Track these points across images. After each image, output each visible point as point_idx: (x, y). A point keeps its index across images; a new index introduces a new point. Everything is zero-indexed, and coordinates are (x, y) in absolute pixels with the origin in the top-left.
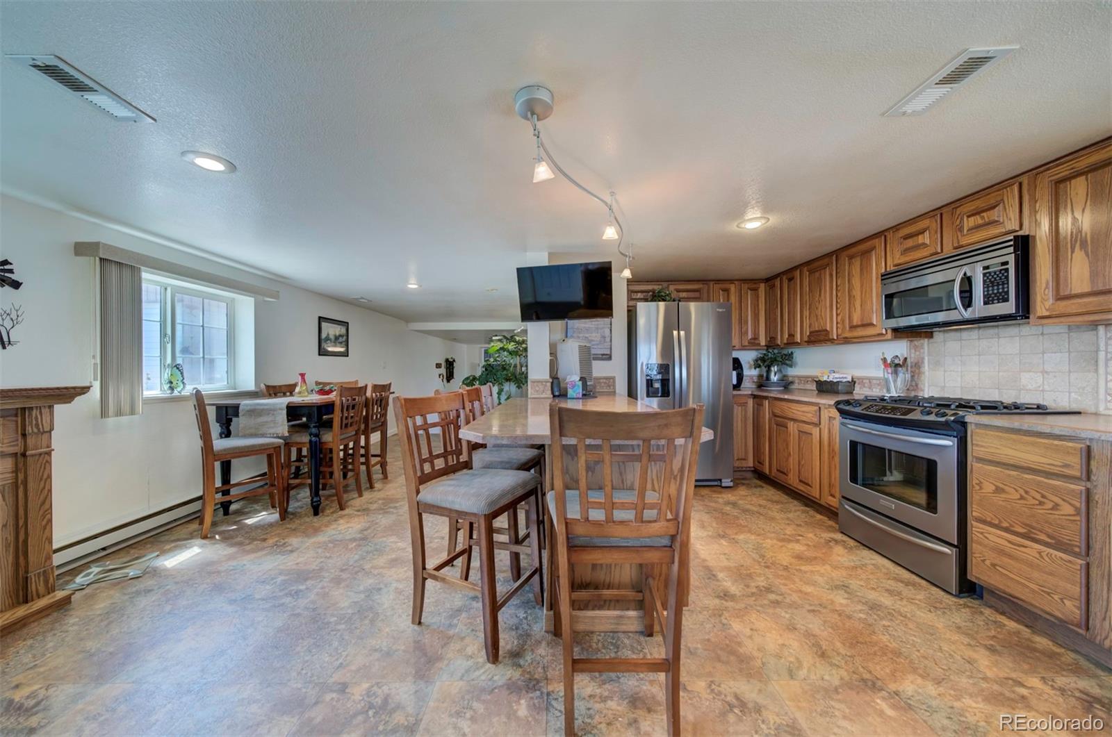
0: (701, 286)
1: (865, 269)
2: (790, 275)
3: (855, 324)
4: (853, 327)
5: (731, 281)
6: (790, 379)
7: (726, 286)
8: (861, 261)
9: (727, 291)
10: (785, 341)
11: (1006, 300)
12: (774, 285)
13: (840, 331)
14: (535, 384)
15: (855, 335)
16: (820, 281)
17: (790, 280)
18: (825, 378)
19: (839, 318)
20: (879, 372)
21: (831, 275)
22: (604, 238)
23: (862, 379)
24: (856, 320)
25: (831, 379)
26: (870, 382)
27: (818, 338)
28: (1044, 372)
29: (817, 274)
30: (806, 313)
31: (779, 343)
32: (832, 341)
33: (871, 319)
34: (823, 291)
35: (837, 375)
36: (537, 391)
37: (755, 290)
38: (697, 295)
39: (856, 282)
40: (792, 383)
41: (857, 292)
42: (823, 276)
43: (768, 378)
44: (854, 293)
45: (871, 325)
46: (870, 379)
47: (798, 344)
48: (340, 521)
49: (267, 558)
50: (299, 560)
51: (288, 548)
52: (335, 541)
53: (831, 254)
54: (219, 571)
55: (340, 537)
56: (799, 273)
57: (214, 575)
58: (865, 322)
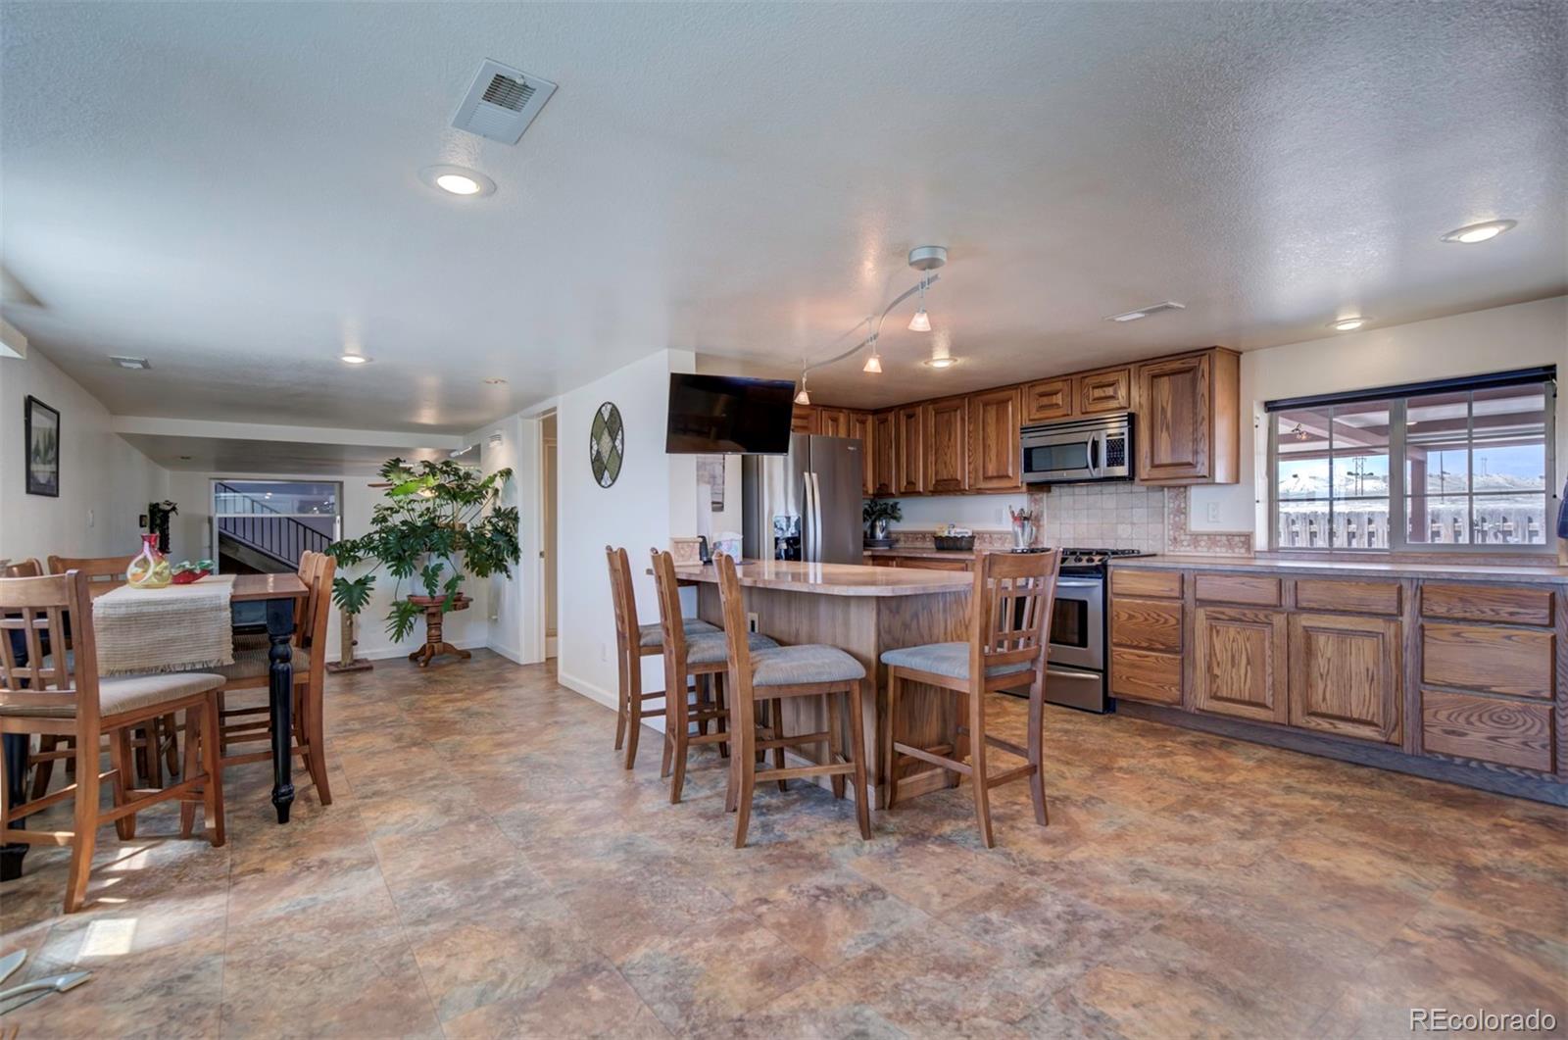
1: (1001, 418)
2: (910, 411)
3: (990, 474)
4: (987, 478)
5: (840, 409)
6: (894, 536)
7: (834, 414)
8: (997, 410)
9: (835, 420)
10: (903, 490)
11: (1123, 464)
12: (886, 420)
13: (972, 482)
14: (680, 545)
15: (989, 484)
16: (949, 423)
17: (909, 417)
18: (946, 534)
19: (972, 466)
20: (1008, 525)
21: (963, 419)
22: (865, 369)
23: (979, 533)
24: (991, 470)
25: (952, 535)
26: (992, 536)
27: (947, 487)
28: (1133, 524)
29: (946, 416)
30: (932, 458)
31: (894, 491)
32: (962, 492)
33: (1007, 470)
34: (952, 436)
35: (958, 530)
36: (683, 556)
37: (863, 423)
39: (992, 430)
40: (897, 541)
41: (992, 442)
42: (952, 420)
43: (873, 535)
44: (989, 442)
45: (1008, 477)
46: (991, 534)
47: (919, 494)
48: (363, 815)
49: (338, 881)
50: (416, 864)
51: (347, 863)
52: (425, 833)
53: (961, 396)
54: (278, 919)
55: (421, 829)
56: (920, 410)
57: (281, 923)
58: (1002, 474)
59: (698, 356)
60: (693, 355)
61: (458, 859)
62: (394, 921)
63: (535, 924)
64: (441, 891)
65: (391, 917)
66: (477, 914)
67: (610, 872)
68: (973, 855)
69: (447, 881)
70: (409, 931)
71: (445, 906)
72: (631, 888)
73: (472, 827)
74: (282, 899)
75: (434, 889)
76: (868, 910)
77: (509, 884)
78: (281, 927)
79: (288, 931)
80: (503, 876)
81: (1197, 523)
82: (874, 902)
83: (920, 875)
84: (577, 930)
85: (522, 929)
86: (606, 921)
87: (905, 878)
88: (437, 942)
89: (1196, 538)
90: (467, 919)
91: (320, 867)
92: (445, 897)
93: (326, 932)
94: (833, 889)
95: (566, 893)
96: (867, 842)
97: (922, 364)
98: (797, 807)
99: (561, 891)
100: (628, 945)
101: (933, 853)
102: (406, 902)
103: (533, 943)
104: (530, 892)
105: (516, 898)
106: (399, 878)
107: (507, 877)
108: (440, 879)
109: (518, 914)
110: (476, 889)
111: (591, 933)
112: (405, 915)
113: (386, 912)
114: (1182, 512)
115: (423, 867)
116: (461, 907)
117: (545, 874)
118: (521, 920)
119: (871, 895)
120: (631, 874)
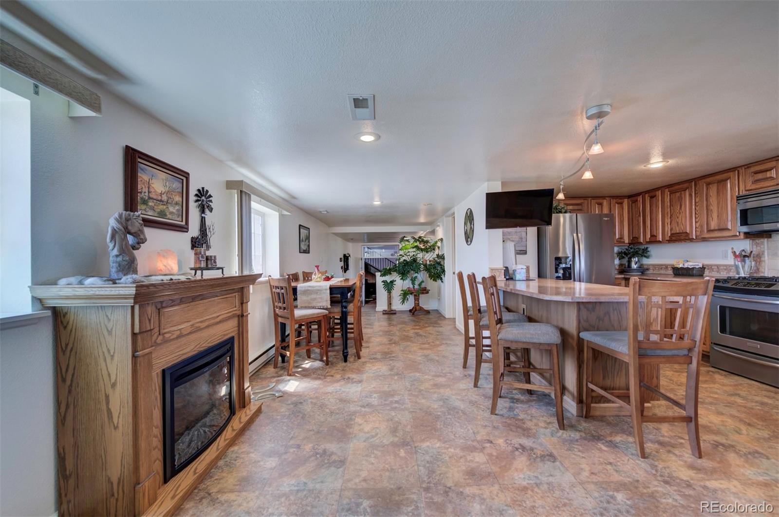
0: (583, 201)
1: (721, 192)
2: (652, 194)
3: (712, 228)
4: (709, 231)
5: (604, 197)
6: (645, 267)
7: (600, 201)
8: (718, 189)
9: (600, 204)
10: (648, 240)
12: (637, 201)
13: (698, 233)
14: (494, 271)
16: (680, 199)
17: (652, 197)
18: (681, 266)
19: (698, 225)
20: (730, 261)
21: (691, 195)
22: (582, 177)
23: (708, 265)
24: (713, 225)
25: (686, 266)
26: (718, 268)
27: (679, 238)
29: (678, 194)
30: (668, 220)
31: (642, 241)
32: (691, 240)
33: (727, 225)
34: (683, 206)
35: (691, 264)
37: (621, 204)
38: (579, 207)
39: (713, 200)
40: (648, 269)
41: (714, 208)
42: (683, 196)
43: (629, 266)
44: (711, 207)
45: (727, 229)
46: (718, 266)
47: (660, 242)
48: (367, 365)
49: (349, 385)
50: (372, 386)
51: (354, 380)
52: (381, 376)
53: (689, 181)
54: (329, 393)
55: (381, 374)
56: (659, 193)
57: (329, 394)
58: (722, 227)
59: (502, 183)
60: (500, 183)
61: (386, 388)
62: (357, 404)
63: (396, 419)
64: (375, 398)
65: (357, 402)
66: (381, 410)
67: (434, 409)
68: (627, 458)
69: (378, 395)
70: (359, 408)
71: (373, 403)
72: (438, 418)
73: (396, 378)
74: (333, 387)
75: (373, 397)
76: (541, 464)
77: (396, 402)
78: (328, 396)
79: (329, 397)
80: (396, 398)
82: (547, 462)
83: (583, 457)
84: (409, 427)
85: (391, 420)
86: (421, 427)
87: (574, 456)
88: (364, 415)
90: (377, 410)
91: (347, 379)
92: (375, 400)
93: (338, 401)
94: (528, 448)
95: (413, 412)
96: (561, 431)
97: (642, 167)
98: (533, 404)
99: (412, 410)
100: (424, 439)
101: (600, 450)
102: (363, 398)
103: (392, 426)
104: (401, 407)
105: (396, 408)
106: (366, 389)
107: (397, 399)
108: (377, 393)
109: (393, 414)
110: (385, 401)
111: (413, 430)
112: (360, 403)
113: (356, 400)
115: (374, 388)
116: (378, 405)
117: (410, 402)
118: (393, 416)
119: (547, 458)
120: (441, 412)
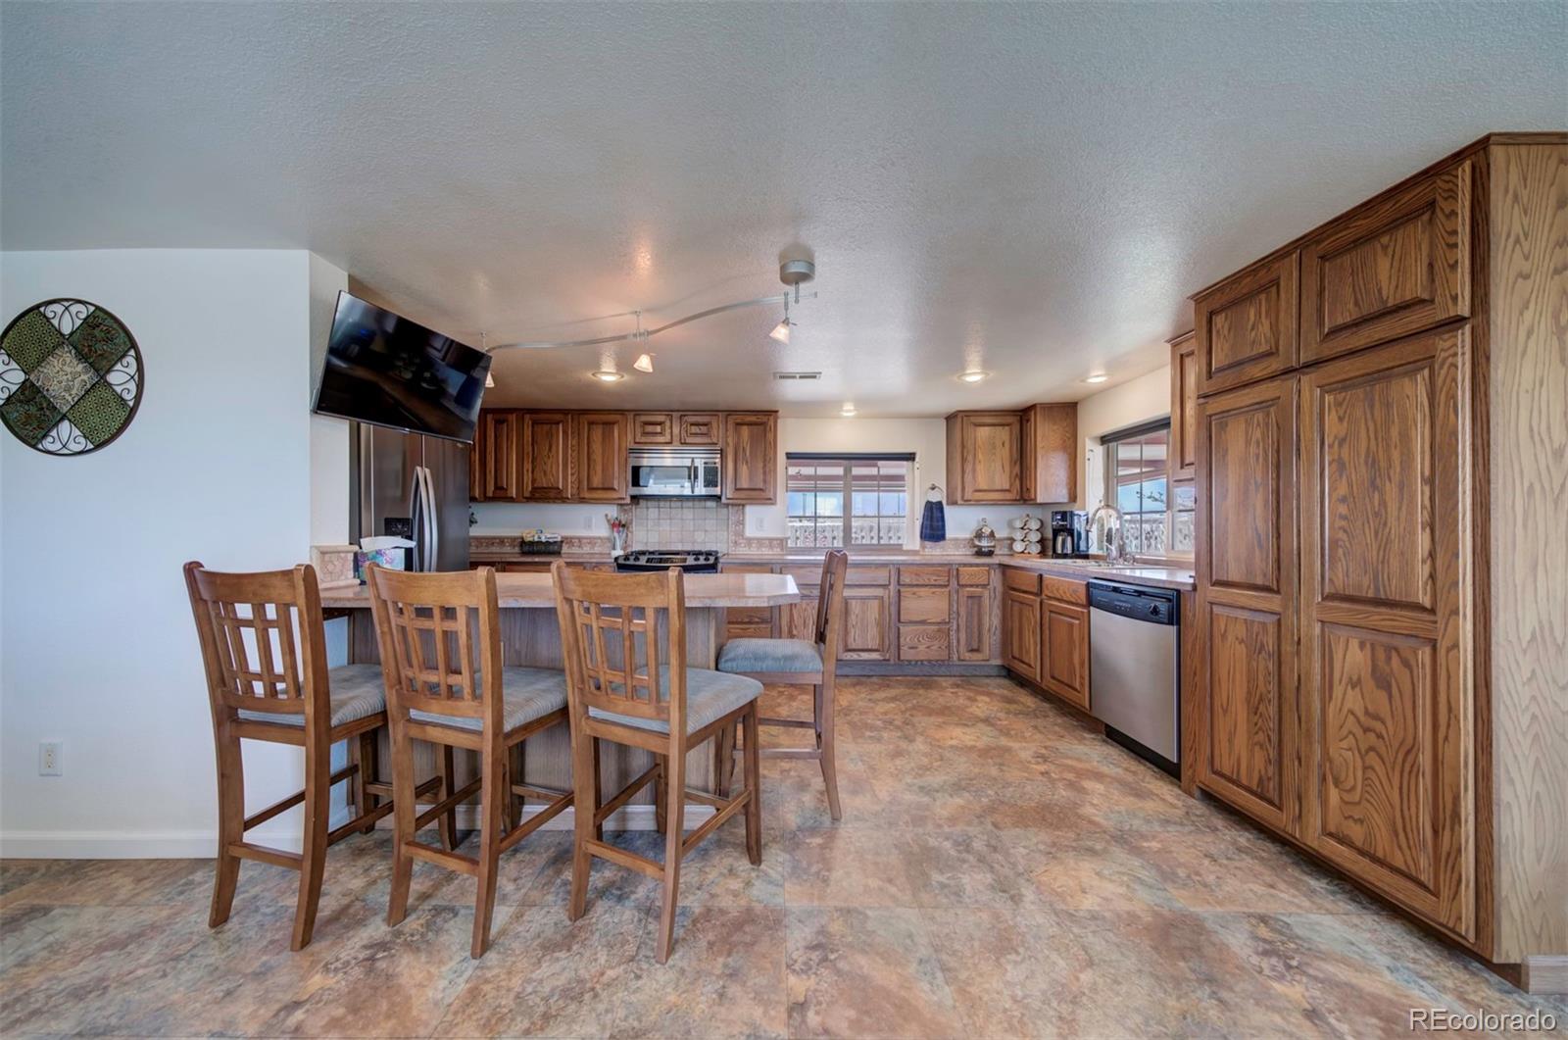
1: (607, 438)
3: (594, 486)
4: (590, 489)
8: (603, 433)
10: (489, 495)
13: (575, 491)
15: (587, 493)
16: (550, 437)
18: (535, 539)
19: (575, 477)
20: (602, 531)
21: (566, 432)
23: (567, 538)
24: (596, 482)
25: (543, 540)
26: (582, 541)
27: (544, 494)
28: (706, 531)
29: (546, 427)
30: (528, 466)
32: (565, 499)
33: (612, 483)
34: (554, 448)
35: (547, 535)
39: (597, 446)
41: (597, 456)
42: (554, 432)
44: (594, 457)
45: (612, 489)
46: (580, 539)
47: (511, 500)
53: (565, 412)
58: (606, 486)
81: (750, 531)
89: (750, 541)
114: (742, 523)
